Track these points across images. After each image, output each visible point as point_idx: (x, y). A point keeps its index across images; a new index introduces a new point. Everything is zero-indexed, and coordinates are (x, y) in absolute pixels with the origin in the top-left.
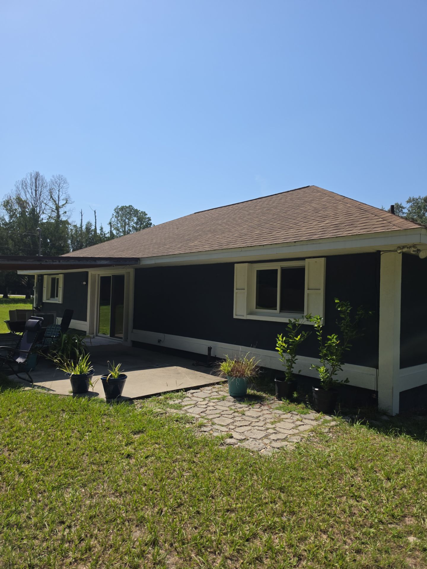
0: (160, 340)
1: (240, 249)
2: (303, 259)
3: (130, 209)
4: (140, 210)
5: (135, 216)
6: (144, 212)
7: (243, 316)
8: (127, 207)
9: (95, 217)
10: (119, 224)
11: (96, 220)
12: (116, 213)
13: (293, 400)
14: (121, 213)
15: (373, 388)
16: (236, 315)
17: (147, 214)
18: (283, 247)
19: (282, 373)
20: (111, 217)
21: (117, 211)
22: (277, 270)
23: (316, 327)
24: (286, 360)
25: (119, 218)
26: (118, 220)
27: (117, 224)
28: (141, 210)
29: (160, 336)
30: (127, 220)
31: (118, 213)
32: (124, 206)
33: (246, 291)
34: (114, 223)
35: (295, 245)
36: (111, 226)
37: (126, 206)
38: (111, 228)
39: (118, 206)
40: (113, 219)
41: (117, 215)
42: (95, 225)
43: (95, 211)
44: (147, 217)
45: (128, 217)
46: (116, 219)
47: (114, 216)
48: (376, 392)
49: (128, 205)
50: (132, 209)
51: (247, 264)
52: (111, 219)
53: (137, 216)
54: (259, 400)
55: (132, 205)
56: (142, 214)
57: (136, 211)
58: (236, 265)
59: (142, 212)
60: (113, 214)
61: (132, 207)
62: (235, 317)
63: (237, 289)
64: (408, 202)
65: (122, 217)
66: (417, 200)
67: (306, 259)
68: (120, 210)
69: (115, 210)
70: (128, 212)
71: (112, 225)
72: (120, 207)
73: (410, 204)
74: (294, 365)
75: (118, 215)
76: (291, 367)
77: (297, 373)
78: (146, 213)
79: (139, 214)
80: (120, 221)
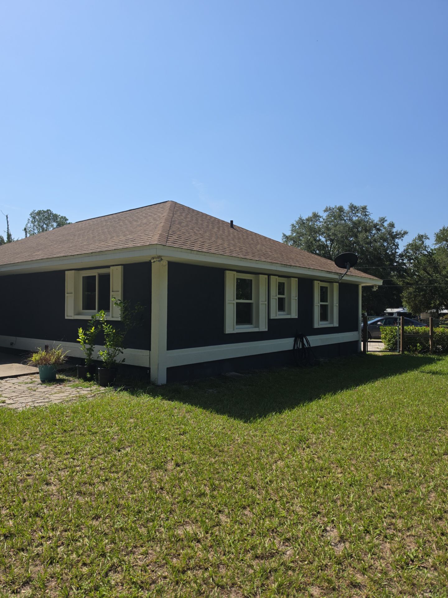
0: (13, 343)
1: (58, 259)
2: (108, 267)
3: (48, 213)
4: (59, 215)
5: (54, 221)
6: (65, 217)
7: (72, 316)
8: (44, 212)
9: (8, 222)
10: (36, 230)
11: (8, 226)
12: (32, 218)
13: (86, 379)
14: (38, 218)
15: (148, 366)
16: (67, 316)
17: (68, 220)
18: (85, 257)
19: (83, 360)
20: (27, 222)
21: (33, 216)
22: (95, 276)
23: (101, 321)
24: (87, 349)
25: (35, 224)
26: (34, 226)
27: (34, 230)
28: (62, 215)
29: (12, 339)
30: (45, 226)
31: (34, 218)
32: (42, 210)
33: (73, 294)
34: (31, 229)
35: (92, 256)
36: (26, 232)
37: (43, 210)
38: (26, 235)
39: (34, 211)
40: (29, 225)
41: (33, 220)
42: (7, 231)
43: (7, 216)
44: (68, 222)
45: (46, 222)
46: (32, 225)
47: (30, 221)
48: (149, 369)
49: (45, 210)
50: (51, 213)
51: (73, 271)
52: (27, 224)
53: (57, 222)
54: (61, 381)
55: (51, 210)
56: (62, 219)
57: (55, 217)
58: (66, 272)
59: (62, 217)
60: (29, 220)
61: (50, 211)
62: (66, 318)
63: (67, 293)
64: (325, 211)
65: (39, 222)
66: (333, 209)
67: (111, 267)
68: (37, 215)
69: (31, 214)
70: (46, 217)
71: (28, 231)
72: (36, 212)
73: (327, 213)
74: (92, 352)
75: (35, 220)
76: (90, 354)
77: (96, 359)
78: (67, 218)
79: (59, 220)
80: (37, 226)
